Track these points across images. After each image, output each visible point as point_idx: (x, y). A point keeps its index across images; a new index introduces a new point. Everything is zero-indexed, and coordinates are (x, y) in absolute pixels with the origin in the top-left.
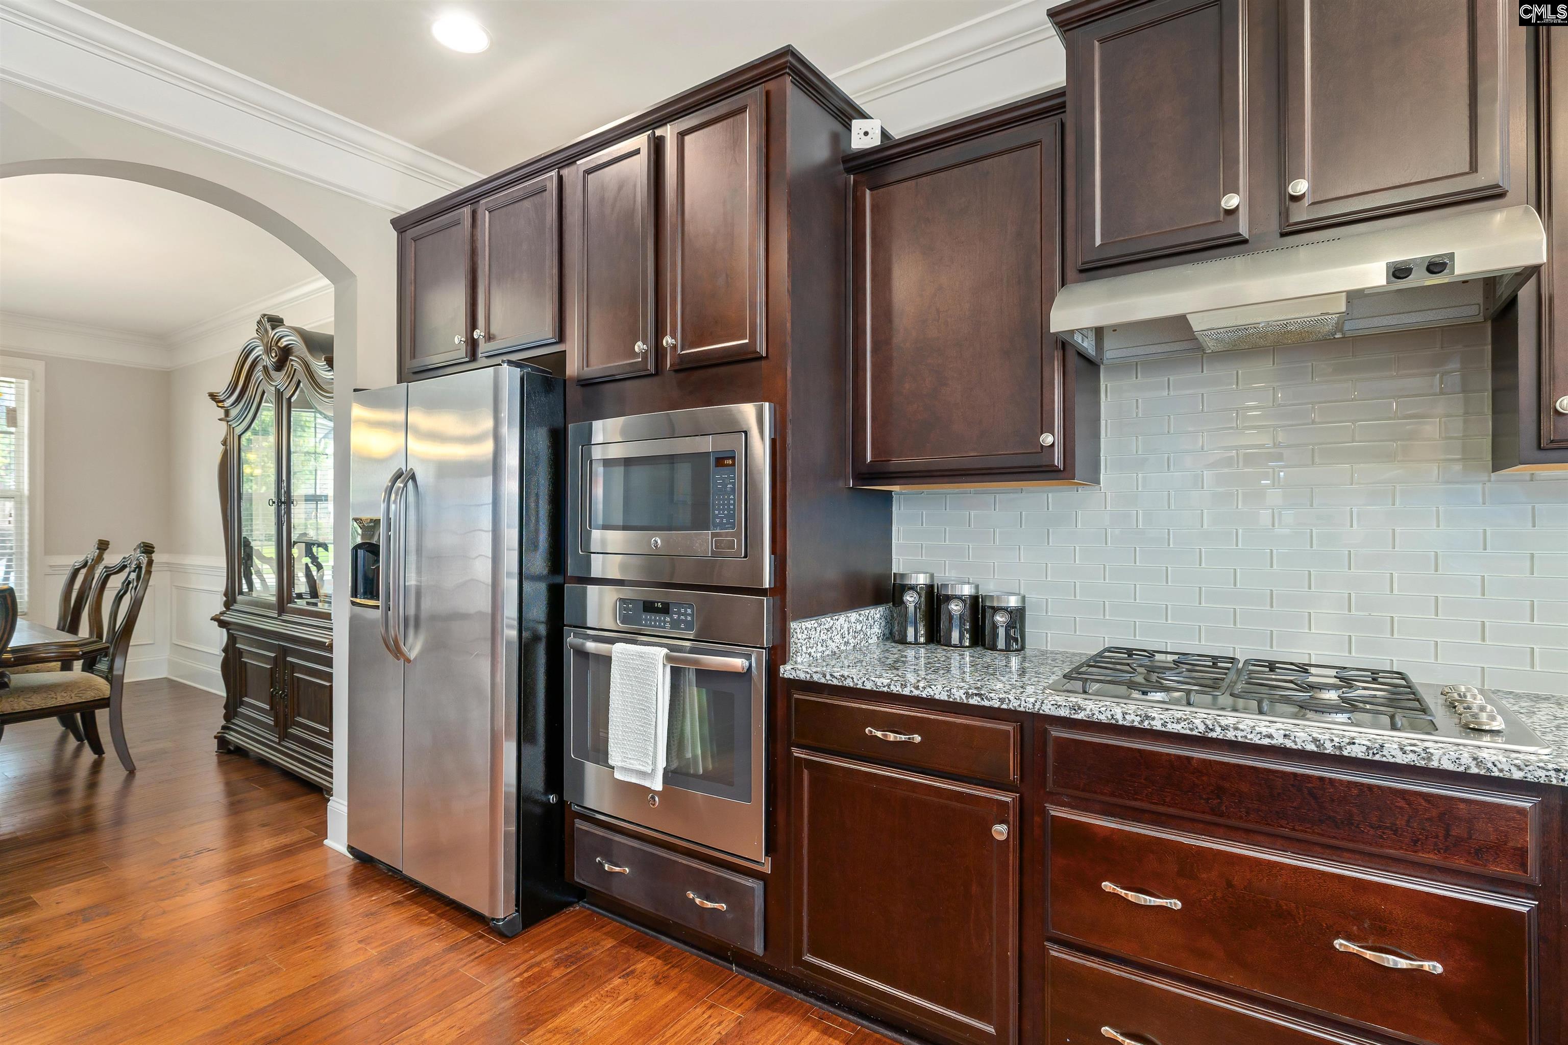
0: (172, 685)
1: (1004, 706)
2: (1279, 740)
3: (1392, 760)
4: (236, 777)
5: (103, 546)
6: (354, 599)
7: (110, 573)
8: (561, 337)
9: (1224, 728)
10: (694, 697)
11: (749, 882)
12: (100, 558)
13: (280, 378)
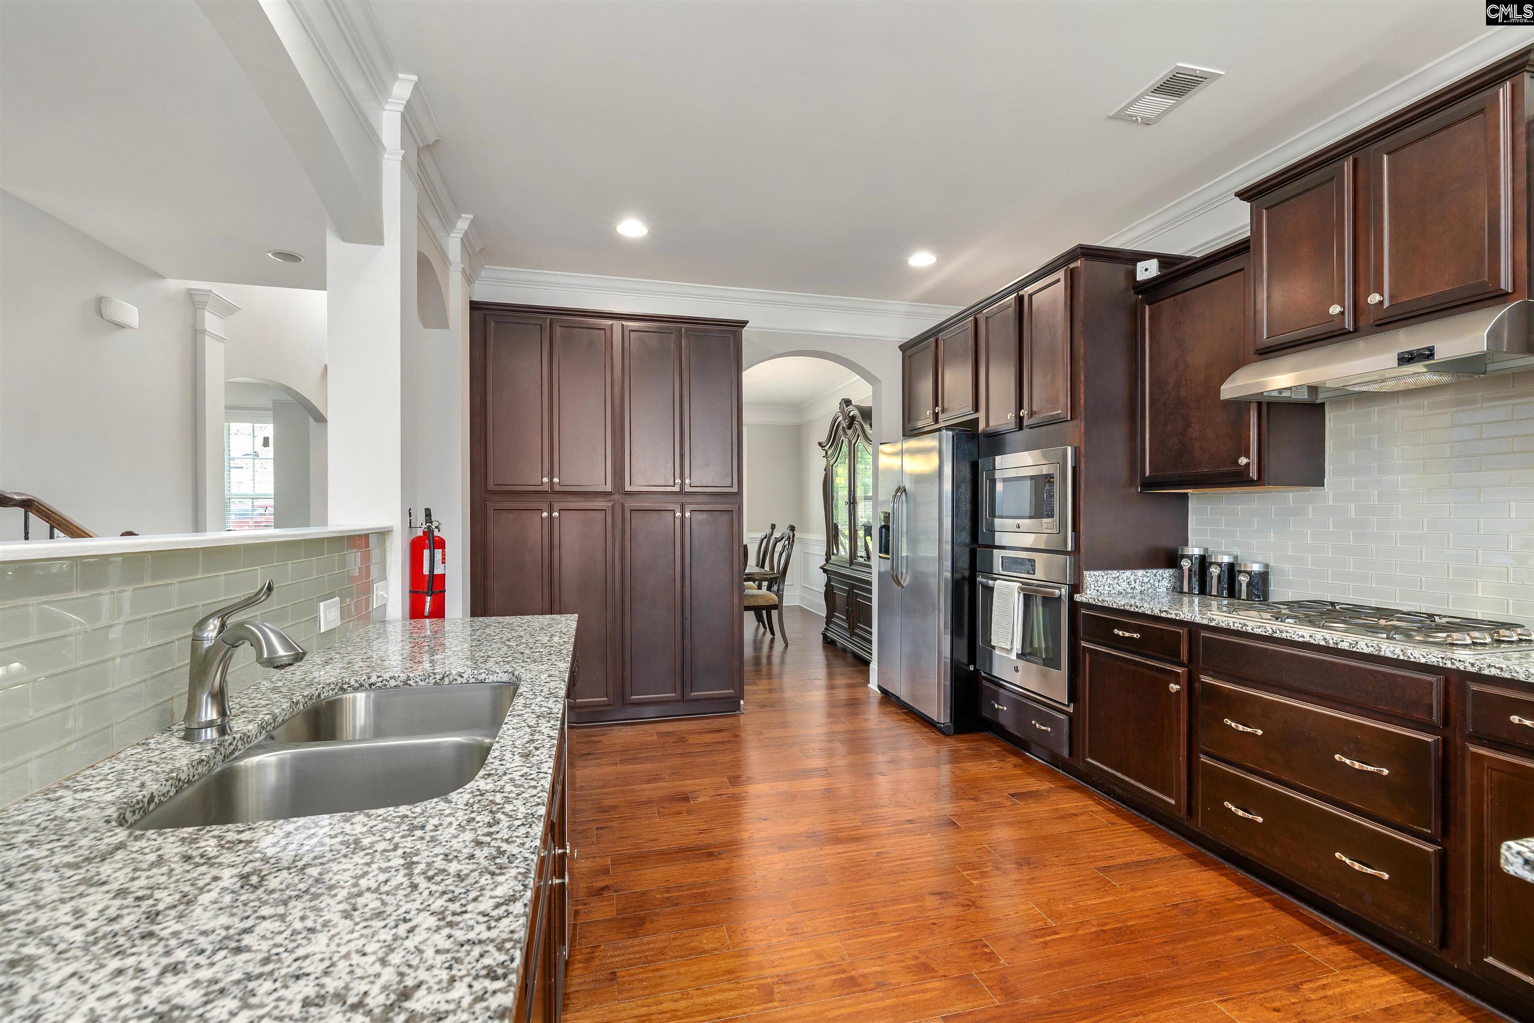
0: (801, 609)
1: (1177, 618)
2: (1307, 639)
3: (1362, 651)
4: (830, 654)
5: (773, 527)
6: (881, 555)
7: (777, 541)
8: (976, 409)
9: (1281, 632)
10: (1039, 611)
11: (1062, 716)
12: (772, 534)
13: (849, 432)
